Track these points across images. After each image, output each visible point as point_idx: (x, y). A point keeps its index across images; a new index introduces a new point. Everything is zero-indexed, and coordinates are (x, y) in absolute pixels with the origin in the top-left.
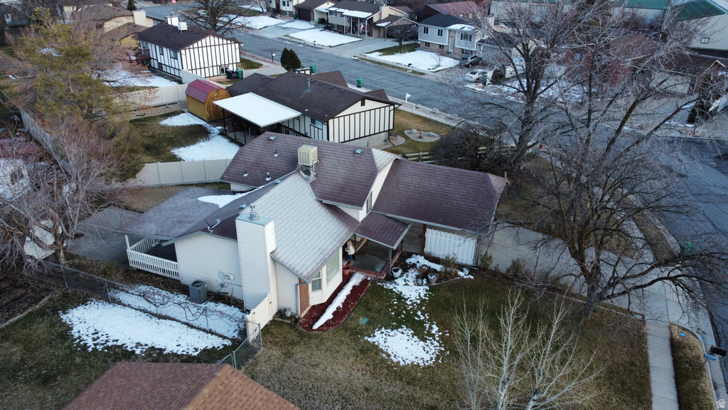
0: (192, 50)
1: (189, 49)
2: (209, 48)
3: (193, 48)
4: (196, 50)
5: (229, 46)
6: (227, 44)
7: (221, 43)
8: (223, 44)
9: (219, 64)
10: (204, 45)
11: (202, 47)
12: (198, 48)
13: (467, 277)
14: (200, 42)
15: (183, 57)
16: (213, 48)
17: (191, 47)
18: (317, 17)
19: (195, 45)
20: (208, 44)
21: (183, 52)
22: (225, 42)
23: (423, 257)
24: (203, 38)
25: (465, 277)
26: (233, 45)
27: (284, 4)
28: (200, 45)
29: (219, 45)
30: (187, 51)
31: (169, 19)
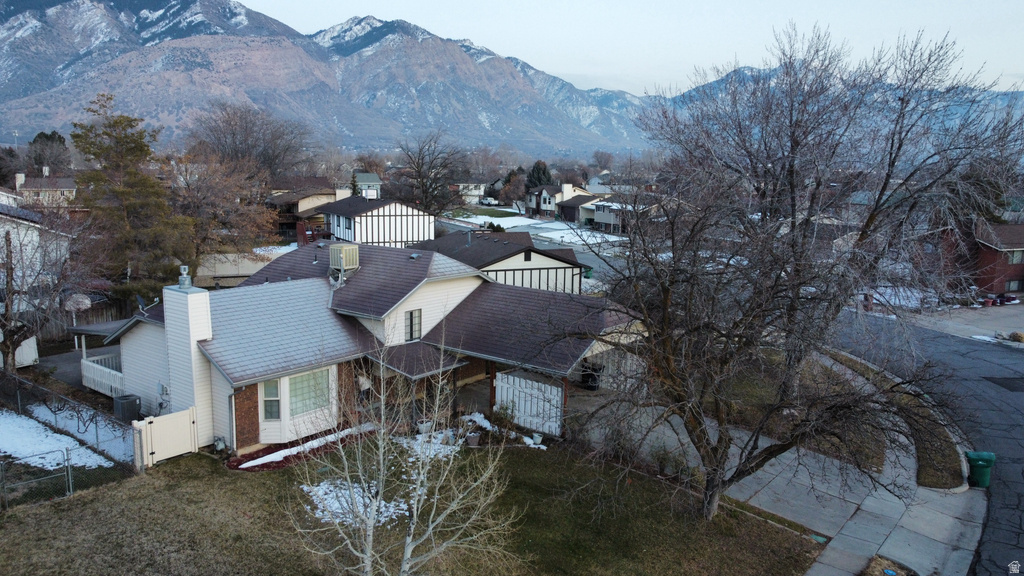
0: (369, 219)
1: (367, 216)
2: (393, 218)
3: (372, 216)
4: (375, 219)
5: (421, 218)
6: (418, 215)
7: (410, 213)
8: (413, 215)
9: (404, 239)
10: (387, 213)
11: (384, 216)
12: (378, 216)
13: (536, 447)
14: (381, 210)
15: (358, 225)
16: (399, 218)
17: (369, 214)
18: (583, 216)
19: (375, 212)
20: (393, 213)
21: (358, 219)
22: (416, 212)
23: (482, 416)
24: (386, 204)
25: (533, 446)
26: (427, 218)
27: (545, 202)
28: (381, 213)
29: (407, 216)
30: (364, 219)
31: (364, 191)
